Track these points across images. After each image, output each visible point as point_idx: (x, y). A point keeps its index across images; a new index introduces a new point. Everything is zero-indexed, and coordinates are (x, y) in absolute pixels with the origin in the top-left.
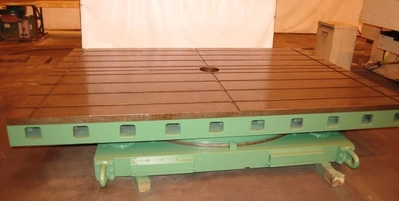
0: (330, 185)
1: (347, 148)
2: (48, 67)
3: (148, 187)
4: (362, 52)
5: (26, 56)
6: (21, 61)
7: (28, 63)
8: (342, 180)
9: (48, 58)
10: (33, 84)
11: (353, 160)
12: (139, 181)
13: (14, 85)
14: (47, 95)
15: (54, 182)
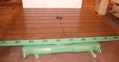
0: (92, 58)
1: (98, 47)
2: (13, 11)
3: (38, 57)
4: (110, 6)
5: (7, 7)
6: (5, 9)
7: (7, 9)
8: (96, 57)
9: (13, 7)
10: (8, 18)
11: (99, 51)
12: (36, 55)
13: (2, 18)
14: (8, 29)
15: (12, 54)
